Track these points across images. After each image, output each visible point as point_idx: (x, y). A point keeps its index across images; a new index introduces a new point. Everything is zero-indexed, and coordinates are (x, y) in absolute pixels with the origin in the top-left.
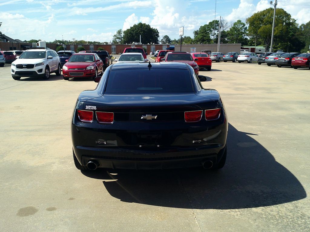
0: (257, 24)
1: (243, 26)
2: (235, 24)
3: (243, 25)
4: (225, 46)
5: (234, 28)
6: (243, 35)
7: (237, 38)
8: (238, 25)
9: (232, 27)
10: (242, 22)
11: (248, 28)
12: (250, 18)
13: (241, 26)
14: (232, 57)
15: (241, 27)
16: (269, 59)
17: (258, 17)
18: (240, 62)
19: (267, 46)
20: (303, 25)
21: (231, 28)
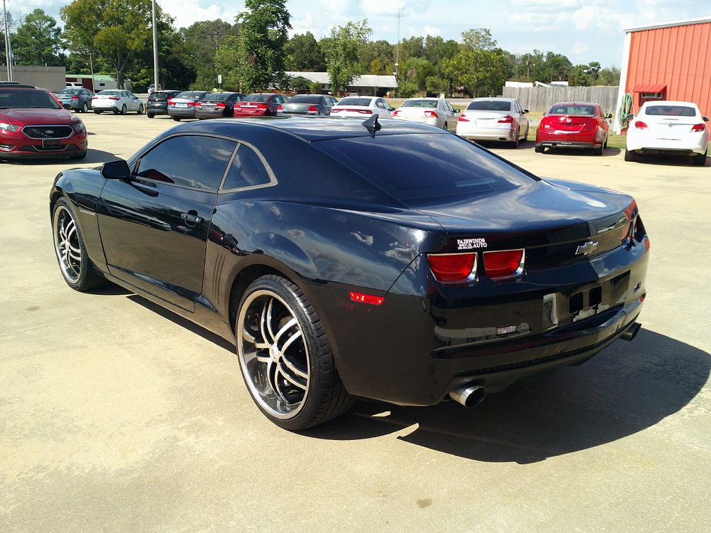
0: (90, 21)
1: (51, 25)
2: (29, 19)
3: (49, 23)
4: (25, 71)
5: (28, 28)
6: (54, 46)
7: (40, 54)
8: (38, 21)
9: (23, 26)
10: (45, 14)
11: (63, 31)
12: (70, 7)
13: (46, 25)
14: (76, 101)
15: (47, 27)
16: (177, 105)
17: (89, 6)
18: (99, 111)
19: (119, 74)
20: (181, 29)
21: (20, 27)
